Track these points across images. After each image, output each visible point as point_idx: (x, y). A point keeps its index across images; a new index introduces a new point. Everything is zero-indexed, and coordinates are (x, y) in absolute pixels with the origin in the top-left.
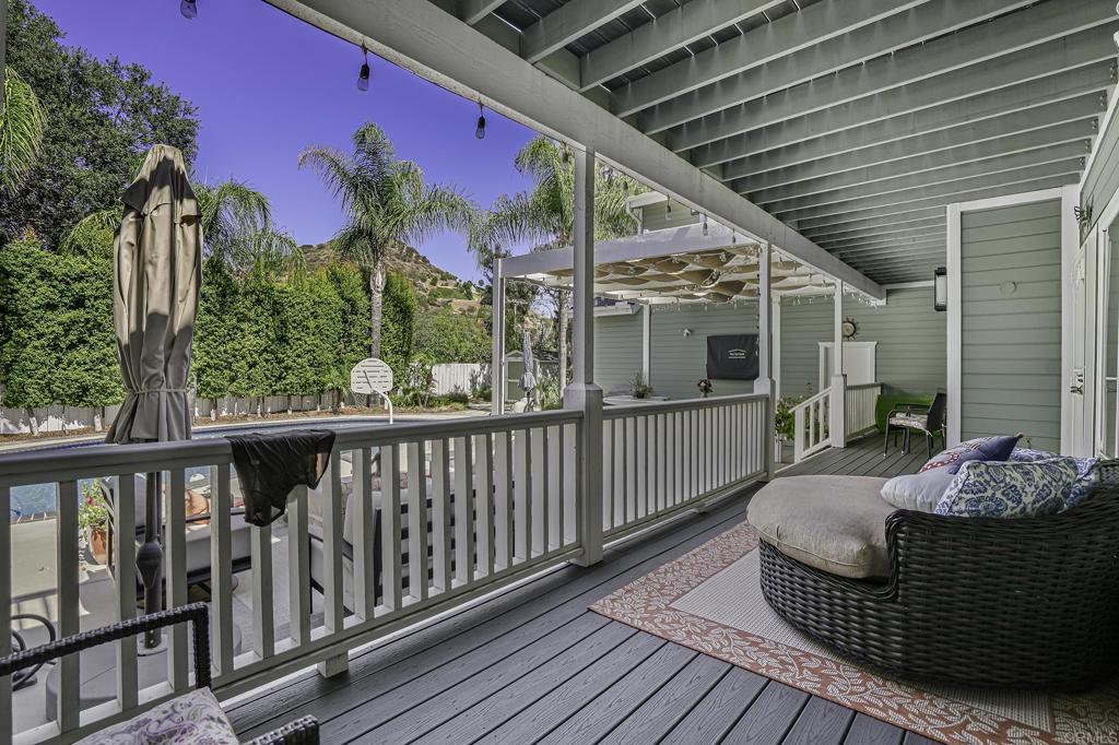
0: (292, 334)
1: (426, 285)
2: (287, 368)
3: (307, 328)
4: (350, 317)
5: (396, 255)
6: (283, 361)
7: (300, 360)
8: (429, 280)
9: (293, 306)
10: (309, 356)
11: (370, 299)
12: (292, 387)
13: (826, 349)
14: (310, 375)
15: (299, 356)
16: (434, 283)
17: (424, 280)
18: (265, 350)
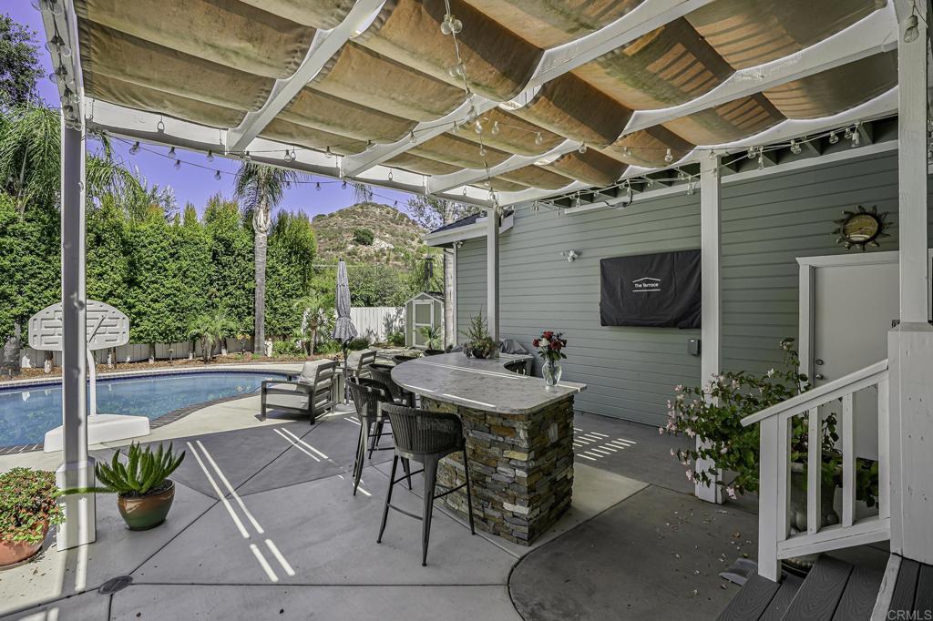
0: (145, 276)
1: (414, 243)
2: (139, 314)
3: (165, 270)
4: (224, 259)
5: (391, 220)
6: (134, 307)
7: (157, 306)
8: (417, 239)
9: (144, 246)
10: (168, 301)
11: (253, 240)
12: (148, 335)
13: (814, 270)
14: (171, 321)
15: (155, 301)
16: (421, 242)
17: (413, 240)
18: (110, 294)
